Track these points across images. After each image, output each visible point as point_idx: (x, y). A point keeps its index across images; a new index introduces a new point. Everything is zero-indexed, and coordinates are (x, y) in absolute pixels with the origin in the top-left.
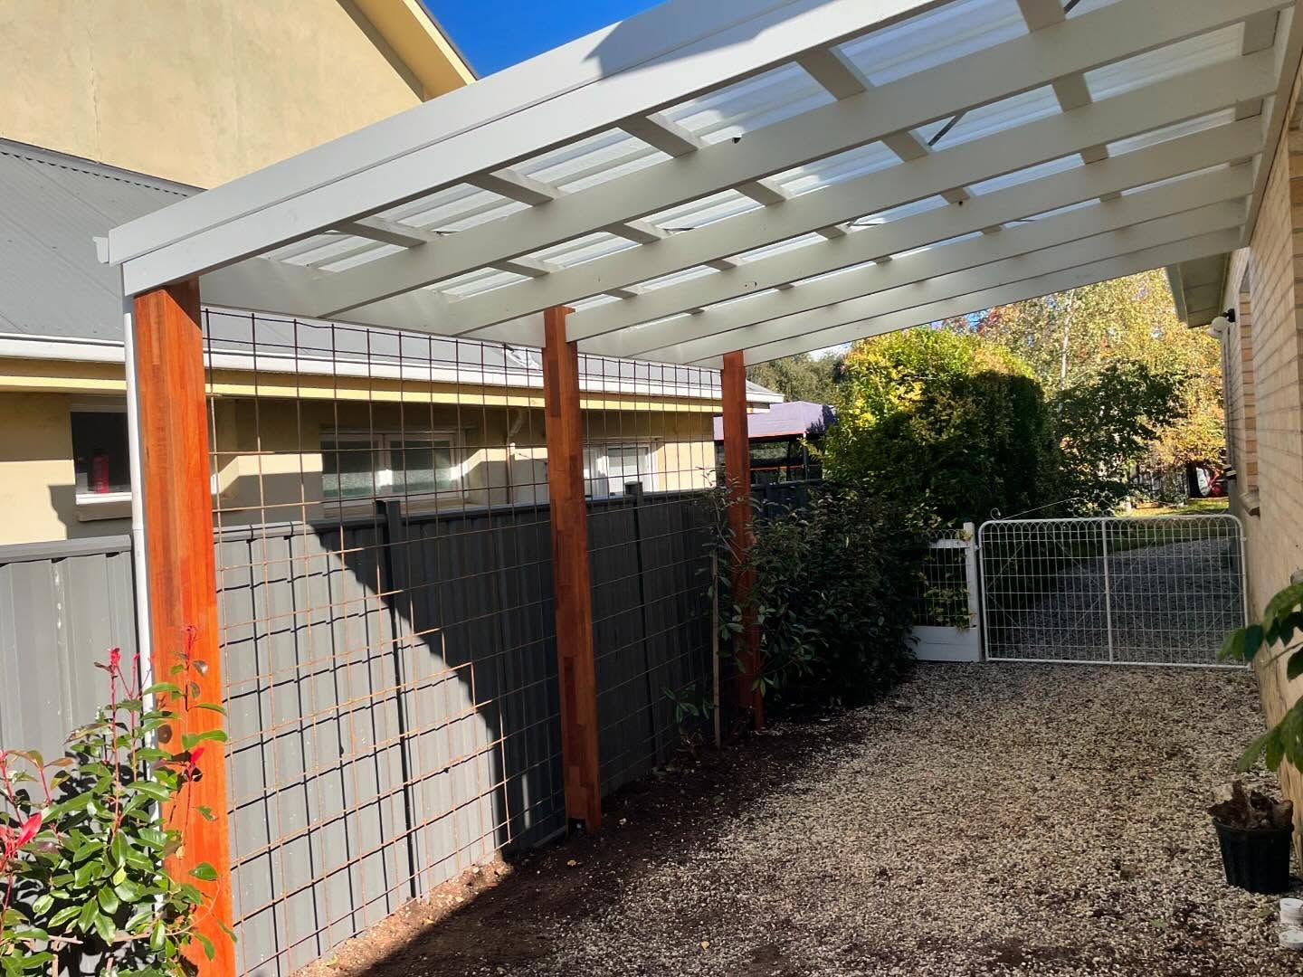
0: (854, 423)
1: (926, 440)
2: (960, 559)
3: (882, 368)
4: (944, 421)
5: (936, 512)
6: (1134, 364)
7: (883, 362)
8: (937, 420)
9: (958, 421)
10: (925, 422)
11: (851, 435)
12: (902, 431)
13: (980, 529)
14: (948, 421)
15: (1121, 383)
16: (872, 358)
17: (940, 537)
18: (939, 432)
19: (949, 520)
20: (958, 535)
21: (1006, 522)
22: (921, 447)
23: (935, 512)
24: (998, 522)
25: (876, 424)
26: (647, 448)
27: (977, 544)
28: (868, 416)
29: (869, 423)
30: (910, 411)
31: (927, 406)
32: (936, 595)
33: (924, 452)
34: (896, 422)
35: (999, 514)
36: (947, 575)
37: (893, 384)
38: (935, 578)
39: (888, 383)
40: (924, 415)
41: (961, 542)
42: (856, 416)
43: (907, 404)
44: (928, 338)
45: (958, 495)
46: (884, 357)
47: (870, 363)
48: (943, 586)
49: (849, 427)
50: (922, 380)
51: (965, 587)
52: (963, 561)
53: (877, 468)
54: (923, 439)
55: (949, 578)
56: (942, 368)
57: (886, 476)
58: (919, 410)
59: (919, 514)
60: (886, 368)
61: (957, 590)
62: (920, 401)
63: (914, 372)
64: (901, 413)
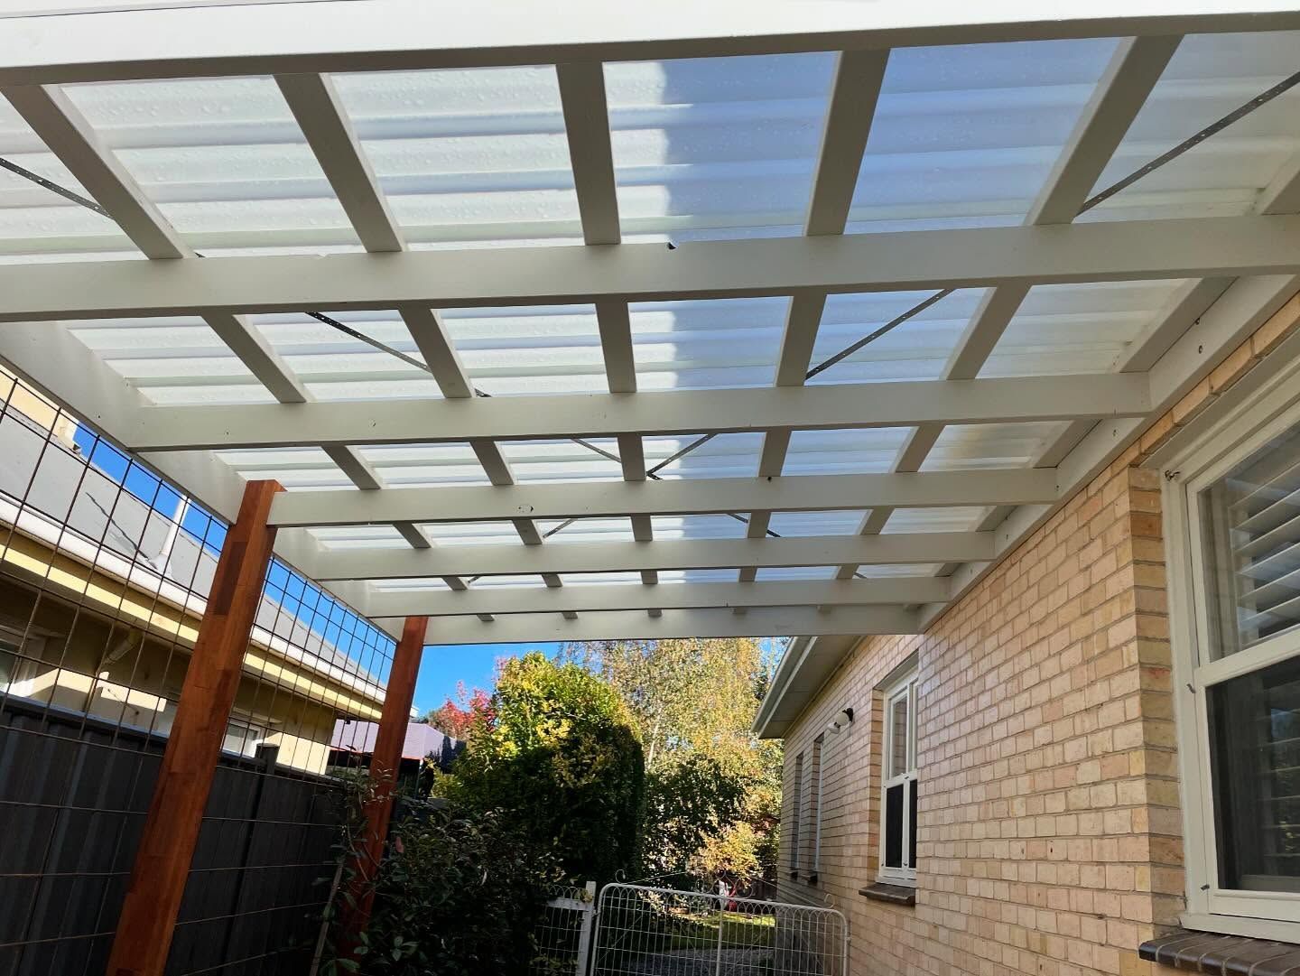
0: (494, 749)
1: (565, 782)
2: (576, 923)
3: (534, 697)
4: (586, 764)
5: (562, 866)
6: (710, 761)
7: (537, 692)
8: (579, 763)
9: (599, 768)
10: (567, 762)
11: (488, 762)
12: (541, 769)
13: (602, 892)
14: (589, 766)
15: (697, 778)
16: (525, 685)
17: (560, 894)
18: (579, 776)
19: (572, 877)
20: (579, 894)
21: (629, 886)
22: (559, 789)
23: (559, 864)
24: (621, 885)
25: (517, 756)
26: (257, 732)
27: (596, 909)
28: (511, 746)
29: (511, 753)
30: (554, 747)
31: (571, 745)
32: (542, 964)
33: (560, 794)
34: (536, 757)
35: (624, 877)
36: (559, 941)
37: (542, 716)
38: (545, 944)
39: (536, 714)
40: (566, 755)
41: (581, 903)
42: (498, 743)
43: (553, 739)
44: (582, 677)
45: (586, 849)
46: (538, 687)
47: (523, 690)
48: (552, 955)
49: (488, 754)
50: (570, 718)
51: (576, 958)
52: (579, 926)
53: (508, 805)
54: (562, 781)
55: (561, 946)
56: (592, 710)
57: (515, 816)
58: (564, 749)
59: (543, 864)
60: (538, 698)
61: (566, 960)
62: (565, 740)
63: (564, 708)
64: (544, 749)
